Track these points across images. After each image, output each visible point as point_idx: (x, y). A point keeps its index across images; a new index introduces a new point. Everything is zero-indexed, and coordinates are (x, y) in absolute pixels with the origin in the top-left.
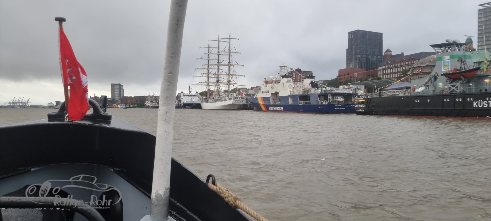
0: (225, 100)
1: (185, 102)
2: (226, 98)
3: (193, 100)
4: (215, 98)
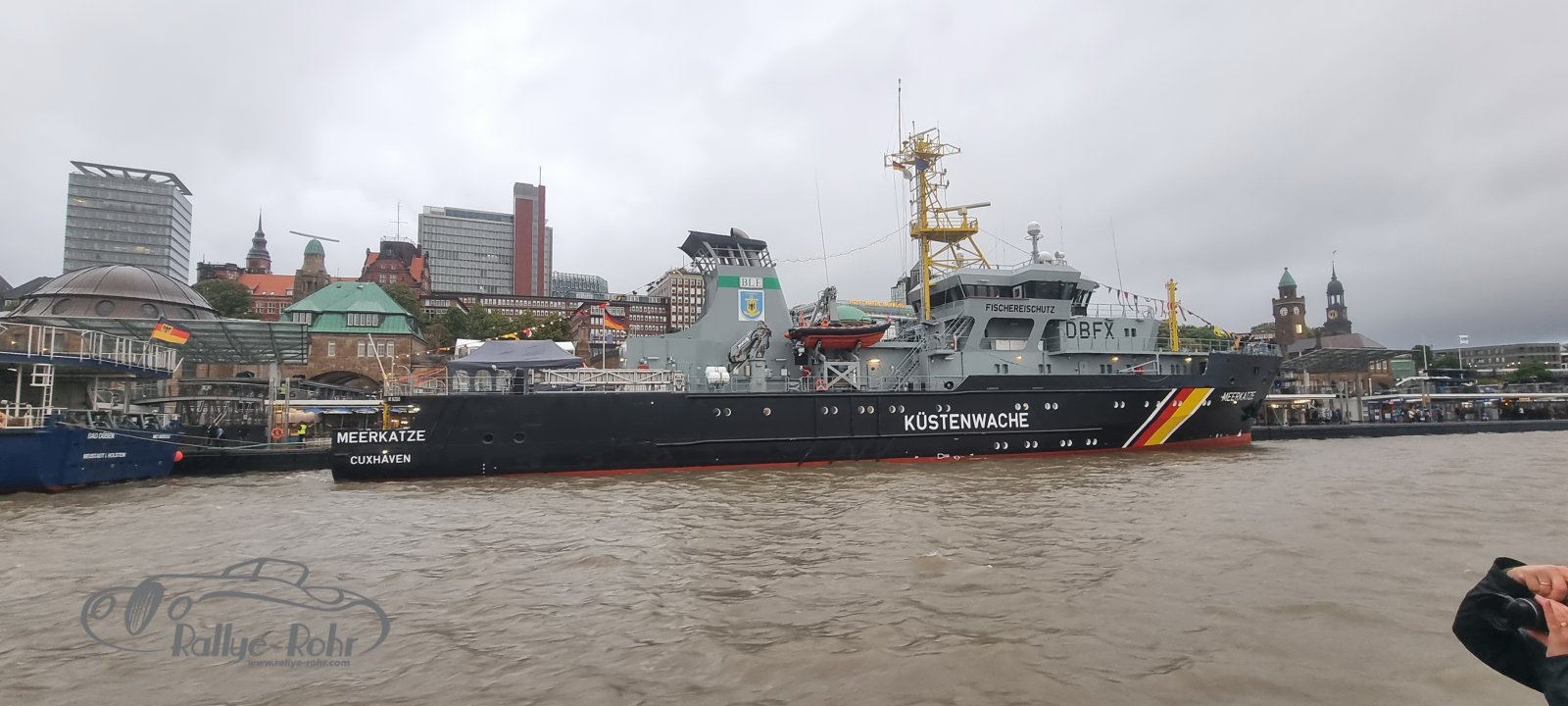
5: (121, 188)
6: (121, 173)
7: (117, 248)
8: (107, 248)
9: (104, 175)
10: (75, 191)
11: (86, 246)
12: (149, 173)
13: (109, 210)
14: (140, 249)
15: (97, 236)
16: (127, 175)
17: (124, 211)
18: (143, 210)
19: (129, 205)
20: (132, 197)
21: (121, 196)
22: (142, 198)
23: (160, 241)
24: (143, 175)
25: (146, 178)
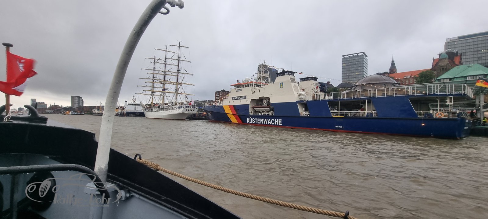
0: (173, 109)
1: (129, 111)
2: (174, 107)
3: (137, 109)
4: (160, 106)
5: (352, 59)
6: (352, 55)
7: (352, 74)
8: (350, 74)
9: (348, 57)
10: (343, 62)
11: (346, 75)
12: (358, 53)
13: (351, 65)
14: (357, 73)
15: (348, 72)
16: (353, 55)
17: (353, 65)
18: (358, 63)
19: (354, 63)
20: (355, 61)
21: (352, 61)
22: (357, 61)
23: (362, 70)
24: (357, 54)
25: (358, 55)
